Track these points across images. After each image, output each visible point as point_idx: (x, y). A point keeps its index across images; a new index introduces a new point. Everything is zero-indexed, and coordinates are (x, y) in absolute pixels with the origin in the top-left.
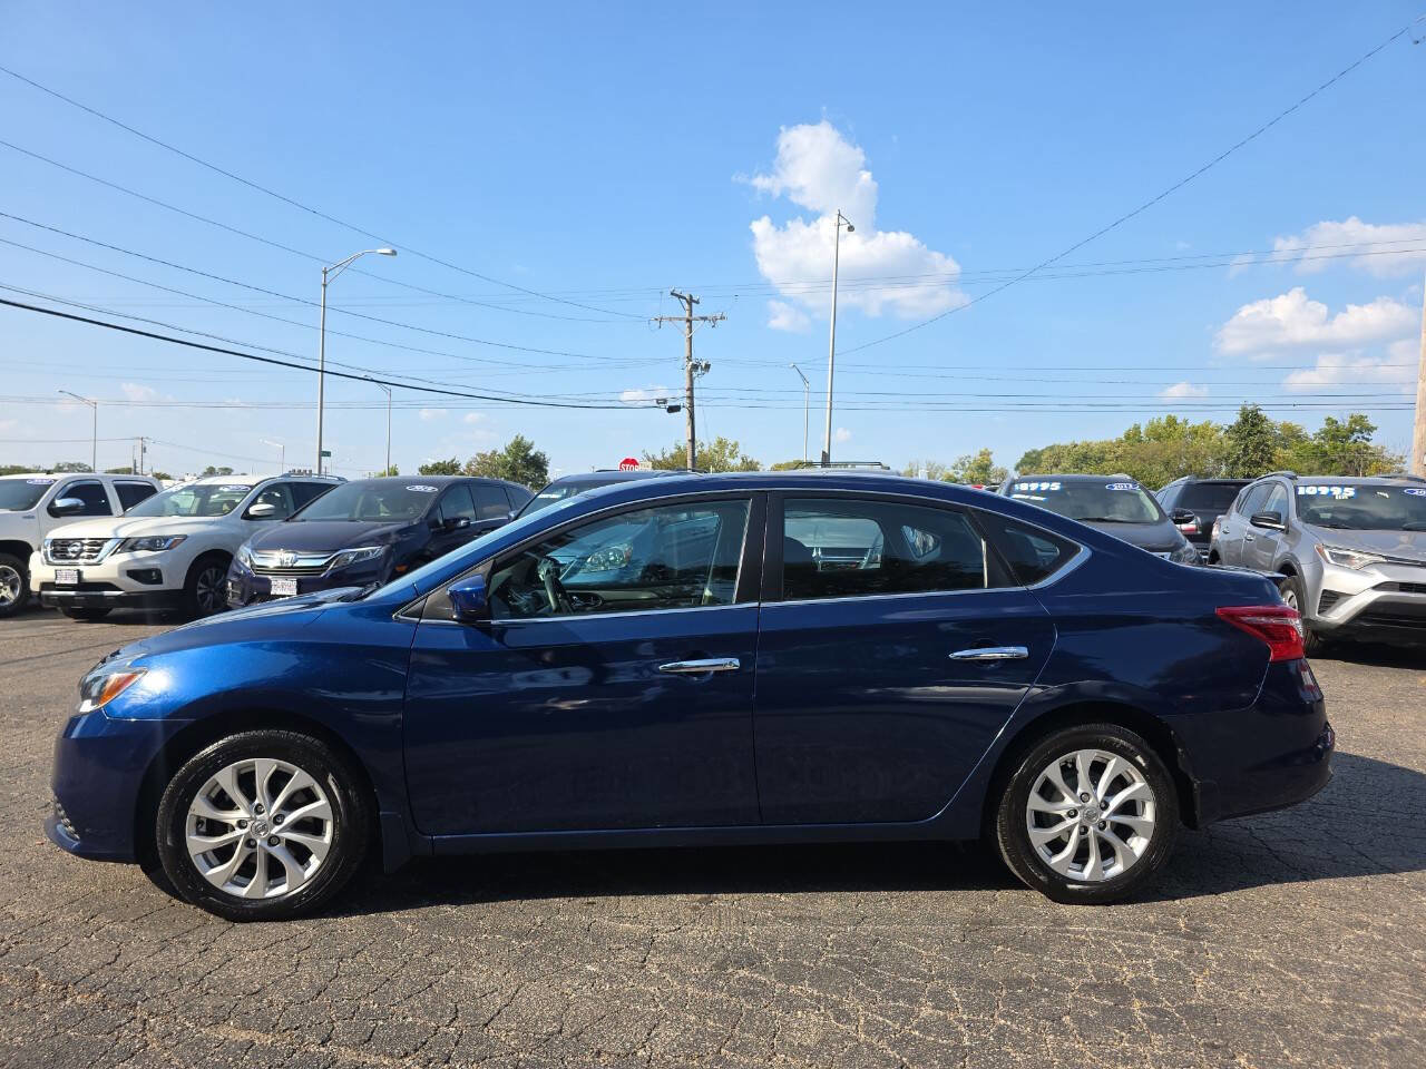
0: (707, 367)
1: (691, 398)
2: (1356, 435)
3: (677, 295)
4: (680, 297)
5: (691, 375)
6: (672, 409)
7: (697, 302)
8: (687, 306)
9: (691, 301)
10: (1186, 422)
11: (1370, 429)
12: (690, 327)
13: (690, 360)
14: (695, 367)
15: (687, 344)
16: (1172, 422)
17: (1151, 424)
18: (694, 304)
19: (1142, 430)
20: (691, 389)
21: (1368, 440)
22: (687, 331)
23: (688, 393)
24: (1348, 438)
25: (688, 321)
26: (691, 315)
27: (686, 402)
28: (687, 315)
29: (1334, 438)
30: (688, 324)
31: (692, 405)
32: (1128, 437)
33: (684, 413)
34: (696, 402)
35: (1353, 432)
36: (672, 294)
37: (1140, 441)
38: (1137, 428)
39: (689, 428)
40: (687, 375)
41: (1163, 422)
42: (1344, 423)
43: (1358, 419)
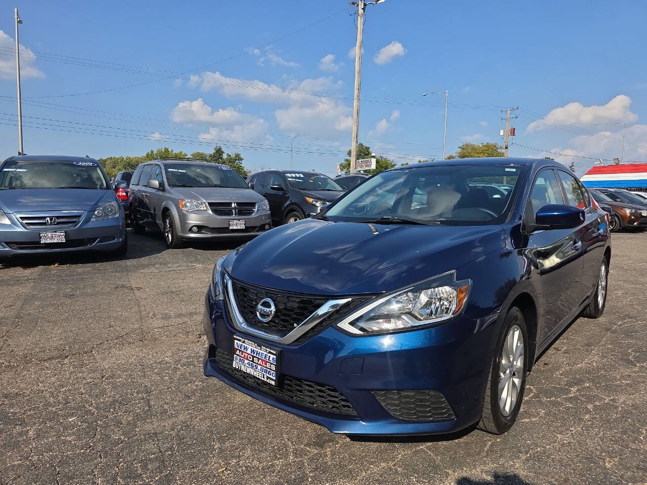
2: (237, 162)
10: (172, 151)
11: (241, 159)
16: (167, 150)
17: (158, 150)
19: (154, 152)
21: (241, 163)
32: (148, 155)
35: (236, 160)
38: (152, 152)
41: (163, 150)
42: (233, 156)
43: (238, 156)
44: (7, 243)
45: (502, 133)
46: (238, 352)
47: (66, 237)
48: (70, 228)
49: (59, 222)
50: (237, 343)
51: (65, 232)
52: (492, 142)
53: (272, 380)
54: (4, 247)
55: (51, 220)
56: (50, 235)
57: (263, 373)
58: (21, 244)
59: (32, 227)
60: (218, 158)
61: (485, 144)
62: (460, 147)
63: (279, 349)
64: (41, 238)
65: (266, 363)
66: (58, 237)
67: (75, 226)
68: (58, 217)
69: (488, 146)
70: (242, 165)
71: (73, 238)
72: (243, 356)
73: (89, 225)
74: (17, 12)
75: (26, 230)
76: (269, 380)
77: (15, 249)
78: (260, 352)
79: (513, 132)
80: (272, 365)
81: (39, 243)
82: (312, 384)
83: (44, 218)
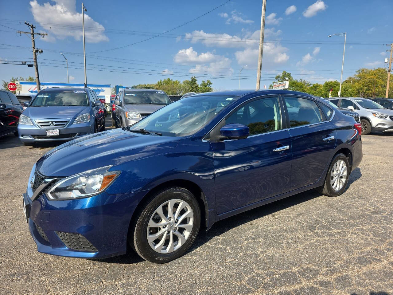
0: (42, 51)
1: (36, 62)
2: (208, 85)
3: (27, 24)
4: (28, 25)
5: (35, 54)
6: (30, 66)
7: (35, 28)
8: (31, 29)
9: (33, 27)
10: (172, 80)
11: (211, 84)
12: (33, 36)
13: (35, 48)
14: (37, 51)
15: (33, 43)
16: (169, 80)
17: (164, 80)
18: (34, 28)
19: (162, 81)
20: (36, 59)
21: (211, 86)
22: (32, 38)
23: (35, 60)
24: (207, 86)
25: (32, 34)
26: (33, 32)
27: (34, 63)
28: (32, 32)
29: (204, 86)
30: (32, 35)
31: (37, 65)
32: (158, 83)
33: (34, 67)
34: (38, 64)
35: (208, 84)
36: (25, 23)
37: (161, 84)
38: (161, 81)
39: (37, 73)
40: (34, 53)
41: (167, 80)
42: (206, 82)
43: (209, 81)
44: (32, 135)
45: (386, 60)
47: (59, 132)
48: (62, 128)
49: (56, 124)
51: (59, 130)
54: (31, 138)
55: (52, 123)
56: (51, 131)
58: (38, 136)
59: (43, 127)
60: (193, 84)
61: (377, 68)
62: (357, 72)
64: (46, 133)
66: (56, 133)
67: (65, 127)
68: (55, 122)
69: (379, 70)
70: (211, 87)
71: (63, 133)
73: (72, 126)
74: (83, 5)
75: (40, 129)
77: (35, 138)
81: (46, 135)
83: (48, 122)
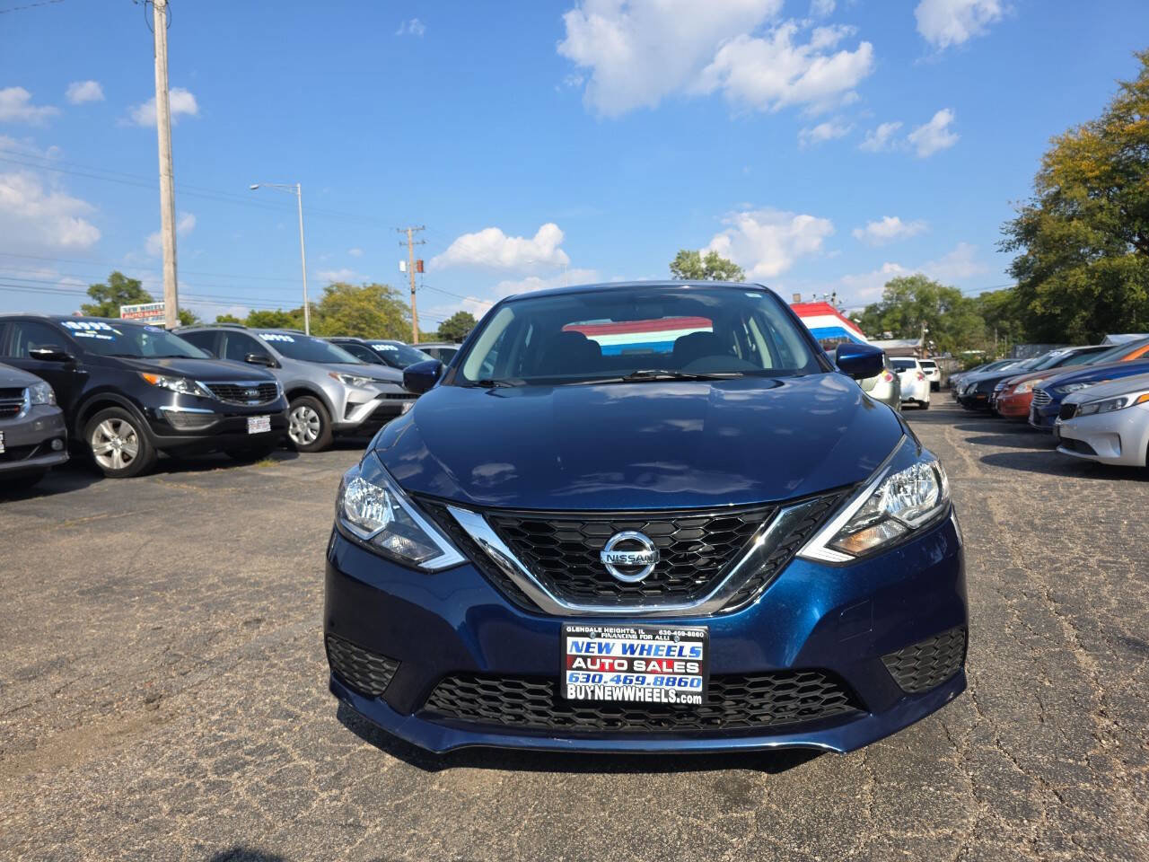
46: (579, 663)
50: (576, 644)
52: (381, 282)
53: (693, 694)
57: (664, 686)
61: (369, 285)
63: (699, 631)
65: (670, 664)
72: (598, 666)
76: (683, 696)
78: (650, 647)
79: (421, 266)
80: (689, 664)
82: (769, 679)
